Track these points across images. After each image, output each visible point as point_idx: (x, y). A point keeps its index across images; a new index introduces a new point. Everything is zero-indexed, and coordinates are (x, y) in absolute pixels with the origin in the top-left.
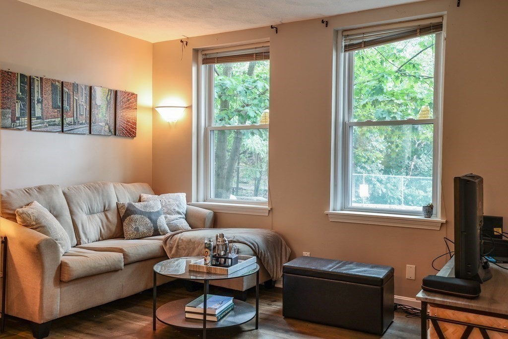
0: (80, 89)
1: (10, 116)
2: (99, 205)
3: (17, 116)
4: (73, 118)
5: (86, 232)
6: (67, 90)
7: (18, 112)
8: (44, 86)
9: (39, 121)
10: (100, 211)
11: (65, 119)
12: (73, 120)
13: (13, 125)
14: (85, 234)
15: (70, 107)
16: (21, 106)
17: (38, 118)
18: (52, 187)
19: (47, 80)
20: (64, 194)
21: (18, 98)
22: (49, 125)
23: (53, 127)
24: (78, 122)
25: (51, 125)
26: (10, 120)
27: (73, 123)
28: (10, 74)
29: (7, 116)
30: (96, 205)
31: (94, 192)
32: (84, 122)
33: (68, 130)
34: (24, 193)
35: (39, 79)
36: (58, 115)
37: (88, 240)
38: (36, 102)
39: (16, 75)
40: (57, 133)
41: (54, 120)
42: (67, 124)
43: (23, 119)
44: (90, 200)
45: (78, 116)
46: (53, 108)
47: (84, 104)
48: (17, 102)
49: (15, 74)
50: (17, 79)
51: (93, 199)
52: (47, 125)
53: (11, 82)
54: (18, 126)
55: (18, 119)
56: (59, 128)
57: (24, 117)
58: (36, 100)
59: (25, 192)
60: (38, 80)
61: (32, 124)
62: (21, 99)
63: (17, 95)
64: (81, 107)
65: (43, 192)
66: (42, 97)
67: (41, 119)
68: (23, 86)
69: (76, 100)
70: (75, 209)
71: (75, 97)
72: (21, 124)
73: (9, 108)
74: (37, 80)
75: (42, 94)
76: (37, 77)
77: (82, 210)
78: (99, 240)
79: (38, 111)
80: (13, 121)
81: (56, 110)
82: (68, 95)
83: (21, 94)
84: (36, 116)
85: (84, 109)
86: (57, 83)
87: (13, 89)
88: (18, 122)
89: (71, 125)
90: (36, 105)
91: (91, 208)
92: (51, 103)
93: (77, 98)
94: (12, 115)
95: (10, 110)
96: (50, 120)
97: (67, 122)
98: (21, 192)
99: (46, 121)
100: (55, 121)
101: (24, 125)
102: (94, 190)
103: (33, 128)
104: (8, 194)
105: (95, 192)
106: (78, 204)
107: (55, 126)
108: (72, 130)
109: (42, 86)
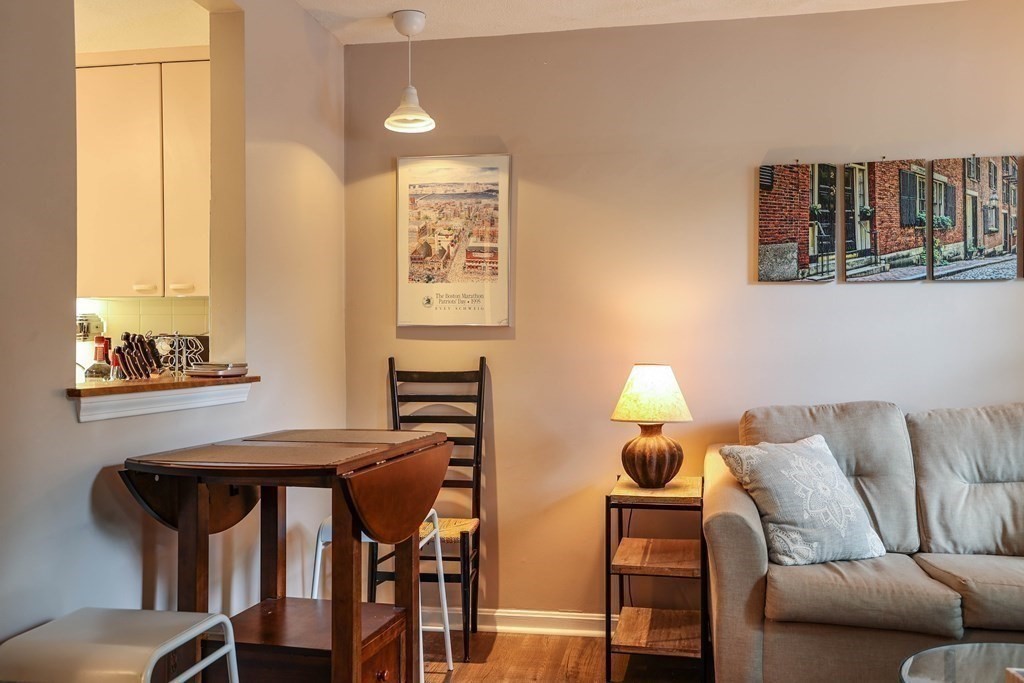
0: (985, 171)
1: (795, 255)
2: (1013, 462)
3: (811, 253)
4: (962, 243)
5: (950, 525)
6: (945, 179)
7: (813, 245)
8: (878, 180)
9: (866, 259)
10: (1015, 477)
11: (939, 248)
12: (962, 251)
13: (803, 274)
14: (946, 529)
15: (954, 217)
16: (819, 232)
17: (863, 253)
18: (874, 407)
19: (887, 165)
20: (911, 424)
21: (813, 217)
22: (892, 266)
23: (904, 270)
24: (981, 251)
25: (899, 265)
26: (795, 264)
27: (962, 256)
28: (795, 169)
29: (789, 256)
30: (1002, 460)
31: (1002, 427)
32: (999, 248)
33: (948, 275)
34: (804, 415)
35: (865, 168)
36: (916, 242)
37: (955, 545)
38: (858, 219)
39: (810, 169)
40: (919, 283)
41: (905, 253)
42: (945, 258)
43: (825, 258)
44: (985, 445)
45: (980, 235)
46: (902, 226)
47: (1000, 205)
48: (811, 225)
49: (807, 167)
50: (813, 177)
51: (995, 445)
52: (887, 267)
53: (798, 187)
54: (814, 275)
55: (814, 259)
56: (922, 271)
57: (827, 255)
58: (857, 212)
59: (808, 414)
60: (863, 170)
61: (848, 267)
62: (821, 218)
63: (812, 211)
64: (991, 215)
65: (847, 417)
66: (873, 205)
67: (872, 254)
68: (825, 189)
69: (974, 199)
70: (929, 464)
71: (968, 192)
72: (820, 270)
73: (793, 240)
74: (860, 170)
75: (872, 198)
76: (861, 164)
77: (951, 468)
78: (998, 553)
79: (863, 240)
80: (802, 265)
81: (911, 231)
82: (949, 189)
83: (819, 206)
84: (859, 248)
85: (1002, 218)
86: (914, 168)
87: (803, 199)
88: (813, 265)
89: (956, 260)
90: (858, 226)
91: (986, 467)
92: (896, 216)
93: (976, 194)
94: (799, 254)
95: (796, 244)
96: (894, 254)
97: (945, 254)
98: (799, 413)
99: (883, 257)
100: (908, 256)
101: (828, 272)
102: (1005, 420)
103: (851, 276)
104: (768, 414)
105: (1006, 427)
106: (944, 453)
107: (909, 268)
108: (960, 271)
109: (872, 183)
